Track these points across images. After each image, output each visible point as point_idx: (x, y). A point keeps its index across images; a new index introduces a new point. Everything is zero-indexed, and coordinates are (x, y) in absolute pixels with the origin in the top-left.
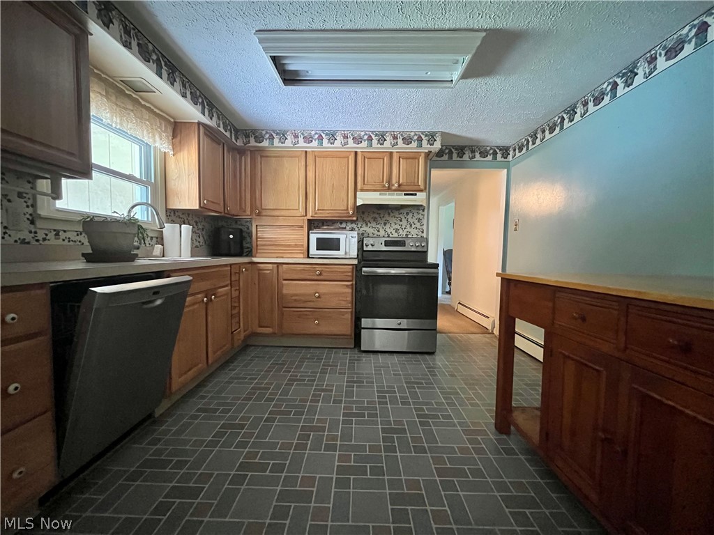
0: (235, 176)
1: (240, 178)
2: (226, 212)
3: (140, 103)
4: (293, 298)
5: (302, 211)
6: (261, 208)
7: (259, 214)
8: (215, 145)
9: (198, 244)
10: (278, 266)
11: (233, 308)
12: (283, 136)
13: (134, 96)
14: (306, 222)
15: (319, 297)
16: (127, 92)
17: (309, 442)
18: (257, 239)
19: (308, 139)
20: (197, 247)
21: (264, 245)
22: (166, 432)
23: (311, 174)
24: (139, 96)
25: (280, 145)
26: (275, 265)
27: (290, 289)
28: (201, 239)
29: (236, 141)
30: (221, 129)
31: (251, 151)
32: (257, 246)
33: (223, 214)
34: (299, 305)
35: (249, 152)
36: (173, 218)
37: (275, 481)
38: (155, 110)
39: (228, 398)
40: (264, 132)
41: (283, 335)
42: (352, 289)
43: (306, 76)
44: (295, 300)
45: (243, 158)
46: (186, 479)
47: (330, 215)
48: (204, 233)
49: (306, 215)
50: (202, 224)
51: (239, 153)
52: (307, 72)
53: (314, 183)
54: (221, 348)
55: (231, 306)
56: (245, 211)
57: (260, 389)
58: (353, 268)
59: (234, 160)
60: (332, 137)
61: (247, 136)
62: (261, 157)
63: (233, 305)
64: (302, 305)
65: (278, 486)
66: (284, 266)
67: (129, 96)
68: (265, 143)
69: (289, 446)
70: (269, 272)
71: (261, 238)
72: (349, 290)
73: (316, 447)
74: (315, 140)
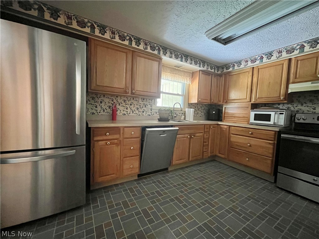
0: (217, 87)
1: (219, 87)
2: (211, 102)
3: (181, 71)
4: (236, 144)
5: (248, 99)
6: (228, 100)
7: (226, 102)
8: (207, 76)
9: (201, 115)
10: (229, 127)
11: (204, 142)
12: (239, 63)
13: (179, 69)
14: (250, 105)
15: (250, 146)
16: (177, 68)
17: (203, 207)
18: (225, 113)
19: (253, 61)
20: (200, 116)
21: (228, 116)
22: (167, 176)
23: (255, 79)
24: (180, 68)
25: (238, 68)
26: (228, 126)
27: (234, 139)
28: (203, 114)
29: (218, 72)
30: (209, 70)
31: (225, 74)
32: (224, 117)
33: (210, 103)
34: (238, 148)
35: (224, 75)
36: (191, 106)
37: (180, 208)
38: (185, 71)
39: (191, 175)
40: (230, 64)
41: (229, 160)
42: (274, 146)
43: (235, 36)
44: (237, 145)
45: (221, 78)
46: (162, 190)
47: (266, 101)
48: (204, 111)
49: (251, 101)
50: (204, 107)
51: (219, 76)
52: (235, 34)
53: (256, 84)
54: (196, 156)
55: (204, 141)
56: (220, 102)
57: (204, 178)
58: (275, 133)
59: (217, 80)
60: (270, 55)
61: (223, 68)
62: (229, 76)
63: (205, 141)
64: (239, 148)
65: (180, 211)
66: (232, 127)
67: (177, 70)
68: (231, 69)
69: (195, 202)
70: (225, 129)
71: (226, 113)
72: (271, 146)
73: (204, 210)
74: (258, 60)
